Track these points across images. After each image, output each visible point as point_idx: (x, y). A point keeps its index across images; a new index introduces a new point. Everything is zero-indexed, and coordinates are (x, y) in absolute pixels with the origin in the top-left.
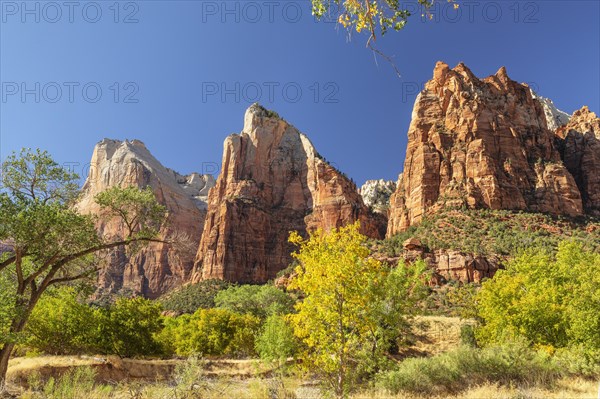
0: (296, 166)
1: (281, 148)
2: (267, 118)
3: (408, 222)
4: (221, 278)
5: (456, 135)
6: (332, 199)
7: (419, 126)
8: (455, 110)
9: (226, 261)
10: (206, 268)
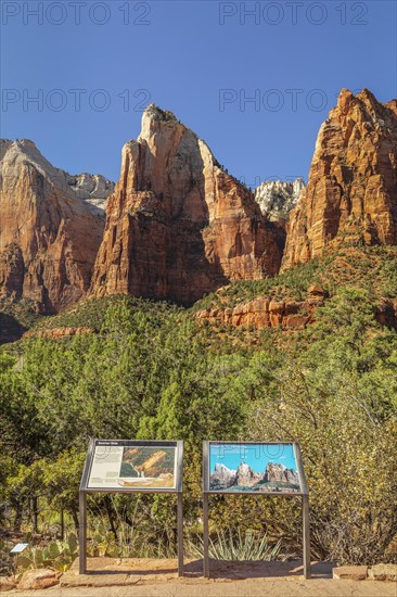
0: (194, 175)
1: (178, 155)
2: (164, 123)
3: (310, 253)
4: (126, 293)
5: (356, 168)
6: (231, 212)
7: (322, 158)
8: (357, 142)
9: (130, 275)
10: (110, 283)
